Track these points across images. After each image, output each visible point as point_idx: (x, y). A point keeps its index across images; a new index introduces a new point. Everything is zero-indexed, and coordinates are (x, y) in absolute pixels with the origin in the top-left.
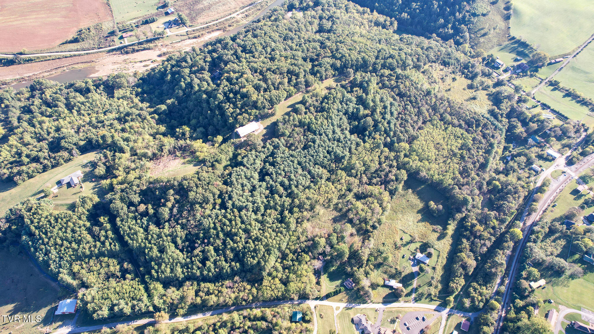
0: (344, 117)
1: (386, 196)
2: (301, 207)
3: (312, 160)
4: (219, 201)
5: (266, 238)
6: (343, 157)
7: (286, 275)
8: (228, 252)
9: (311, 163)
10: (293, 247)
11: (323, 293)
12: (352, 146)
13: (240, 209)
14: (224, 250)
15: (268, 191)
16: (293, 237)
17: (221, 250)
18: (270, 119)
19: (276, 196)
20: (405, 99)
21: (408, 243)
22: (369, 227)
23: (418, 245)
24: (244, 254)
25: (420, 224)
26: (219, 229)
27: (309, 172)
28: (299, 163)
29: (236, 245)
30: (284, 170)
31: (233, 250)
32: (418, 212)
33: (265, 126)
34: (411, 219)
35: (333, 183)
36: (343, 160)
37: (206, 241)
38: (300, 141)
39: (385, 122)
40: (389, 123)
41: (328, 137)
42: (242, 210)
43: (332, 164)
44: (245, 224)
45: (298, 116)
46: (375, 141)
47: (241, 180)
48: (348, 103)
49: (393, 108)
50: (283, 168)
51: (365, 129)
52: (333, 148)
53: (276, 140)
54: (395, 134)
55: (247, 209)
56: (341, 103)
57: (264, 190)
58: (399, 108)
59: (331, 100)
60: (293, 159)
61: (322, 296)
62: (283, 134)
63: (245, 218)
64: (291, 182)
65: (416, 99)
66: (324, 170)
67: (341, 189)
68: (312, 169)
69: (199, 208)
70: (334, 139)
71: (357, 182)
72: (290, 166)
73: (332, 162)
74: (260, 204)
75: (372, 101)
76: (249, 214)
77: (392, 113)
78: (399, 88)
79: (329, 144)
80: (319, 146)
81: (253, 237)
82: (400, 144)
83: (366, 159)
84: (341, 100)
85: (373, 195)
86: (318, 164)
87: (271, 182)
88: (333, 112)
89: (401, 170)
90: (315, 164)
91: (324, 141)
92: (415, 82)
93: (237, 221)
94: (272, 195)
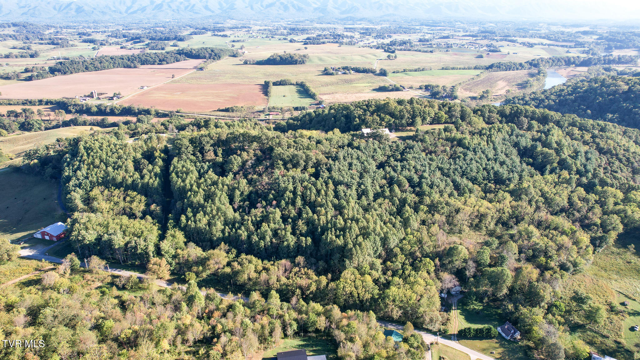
0: (512, 148)
4: (312, 170)
8: (300, 222)
9: (457, 173)
10: (408, 247)
11: (453, 329)
12: (524, 173)
13: (337, 183)
15: (384, 181)
16: (411, 236)
18: (405, 133)
19: (396, 188)
20: (609, 155)
21: (637, 314)
22: (552, 264)
26: (299, 193)
29: (316, 217)
30: (414, 167)
33: (399, 136)
35: (490, 202)
36: (507, 182)
37: (274, 202)
38: (445, 151)
39: (578, 163)
40: (585, 166)
41: (487, 157)
42: (341, 185)
43: (490, 184)
44: (339, 199)
45: (446, 133)
46: (562, 177)
47: (350, 159)
48: (520, 137)
49: (589, 156)
50: (413, 165)
51: (545, 166)
52: (493, 168)
53: (410, 142)
54: (595, 175)
55: (348, 186)
56: (510, 136)
57: (379, 179)
58: (599, 160)
59: (494, 129)
60: (431, 162)
61: (449, 333)
62: (422, 141)
63: (343, 194)
64: (423, 180)
65: (628, 159)
66: (476, 186)
67: (503, 209)
68: (458, 179)
69: (282, 166)
70: (496, 160)
71: (530, 210)
72: (425, 166)
73: (489, 182)
74: (369, 188)
75: (556, 142)
76: (349, 192)
77: (588, 159)
78: (598, 144)
79: (487, 162)
80: (471, 159)
81: (346, 216)
82: (606, 187)
83: (546, 189)
84: (510, 133)
85: (560, 230)
86: (467, 178)
87: (392, 173)
88: (496, 138)
89: (611, 215)
90: (463, 174)
91: (480, 158)
92: (624, 145)
93: (329, 193)
94: (390, 186)
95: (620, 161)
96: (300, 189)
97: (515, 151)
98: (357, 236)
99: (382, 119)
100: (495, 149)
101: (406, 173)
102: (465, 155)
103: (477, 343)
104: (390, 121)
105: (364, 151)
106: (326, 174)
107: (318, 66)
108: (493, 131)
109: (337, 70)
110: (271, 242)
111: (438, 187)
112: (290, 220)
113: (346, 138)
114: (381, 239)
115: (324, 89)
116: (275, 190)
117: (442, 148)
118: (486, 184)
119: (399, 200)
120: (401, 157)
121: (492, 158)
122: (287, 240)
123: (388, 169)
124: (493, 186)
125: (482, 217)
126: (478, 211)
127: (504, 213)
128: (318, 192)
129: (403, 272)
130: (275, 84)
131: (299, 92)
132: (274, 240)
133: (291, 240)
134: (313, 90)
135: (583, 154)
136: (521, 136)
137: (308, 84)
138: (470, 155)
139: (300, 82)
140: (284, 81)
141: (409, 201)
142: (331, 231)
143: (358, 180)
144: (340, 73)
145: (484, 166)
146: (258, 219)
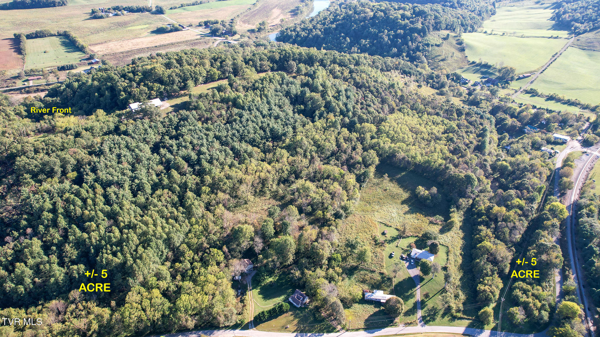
0: (284, 98)
1: (351, 179)
2: (214, 187)
3: (237, 134)
4: (72, 175)
5: (146, 224)
6: (284, 134)
7: (177, 286)
8: (68, 248)
9: (235, 139)
10: (195, 241)
11: (249, 316)
12: (297, 124)
13: (106, 185)
14: (60, 246)
15: (161, 168)
16: (196, 226)
17: (56, 245)
18: (181, 98)
19: (174, 173)
20: (363, 89)
21: (394, 239)
22: (328, 215)
23: (412, 240)
24: (98, 249)
25: (409, 216)
26: (61, 210)
27: (233, 149)
28: (217, 138)
29: (85, 235)
30: (191, 143)
31: (79, 244)
32: (403, 203)
33: (173, 104)
34: (394, 211)
35: (269, 163)
36: (283, 138)
37: (29, 230)
38: (221, 115)
39: (341, 103)
40: (346, 105)
41: (261, 114)
42: (110, 186)
43: (267, 143)
44: (111, 205)
45: (220, 93)
46: (329, 120)
47: (118, 149)
48: (290, 85)
49: (349, 93)
50: (189, 140)
51: (314, 112)
52: (268, 125)
53: (184, 112)
54: (354, 114)
55: (120, 185)
56: (281, 85)
57: (155, 165)
58: (357, 95)
59: (266, 80)
60: (207, 132)
61: (246, 321)
62: (196, 108)
63: (114, 197)
64: (201, 156)
65: (377, 89)
66: (256, 149)
67: (282, 169)
68: (237, 145)
69: (30, 180)
70: (270, 116)
71: (306, 162)
72: (202, 138)
73: (267, 141)
74: (145, 180)
75: (321, 85)
76: (121, 192)
77: (348, 97)
78: (354, 79)
79: (263, 120)
80: (248, 120)
81: (122, 224)
82: (363, 124)
83: (317, 137)
84: (281, 82)
85: (332, 177)
86: (246, 141)
87: (169, 156)
88: (269, 91)
89: (369, 151)
90: (242, 139)
91: (256, 117)
92: (373, 76)
93: (97, 200)
94: (167, 172)
95: (372, 92)
96: (60, 204)
97: (287, 101)
98: (137, 246)
99: (151, 89)
100: (268, 103)
101: (183, 152)
102: (241, 116)
103: (273, 322)
104: (159, 89)
105: (133, 134)
106: (91, 177)
107: (83, 6)
108: (265, 82)
109: (107, 11)
110: (34, 283)
111: (217, 160)
112: (54, 248)
113: (111, 120)
114: (165, 241)
115: (95, 38)
116: (27, 213)
117: (218, 113)
118: (265, 143)
119: (179, 186)
120: (176, 131)
121: (267, 114)
122: (53, 276)
123: (163, 151)
124: (271, 144)
125: (263, 182)
126: (259, 177)
127: (283, 172)
128: (84, 201)
129: (193, 271)
130: (29, 37)
131: (64, 44)
132: (37, 279)
133: (58, 273)
134: (81, 41)
135: (344, 92)
136: (292, 83)
137: (73, 34)
138: (246, 115)
139: (62, 31)
140: (41, 32)
141: (190, 185)
142: (106, 249)
143: (130, 173)
144: (111, 15)
145: (260, 124)
146: (10, 259)
